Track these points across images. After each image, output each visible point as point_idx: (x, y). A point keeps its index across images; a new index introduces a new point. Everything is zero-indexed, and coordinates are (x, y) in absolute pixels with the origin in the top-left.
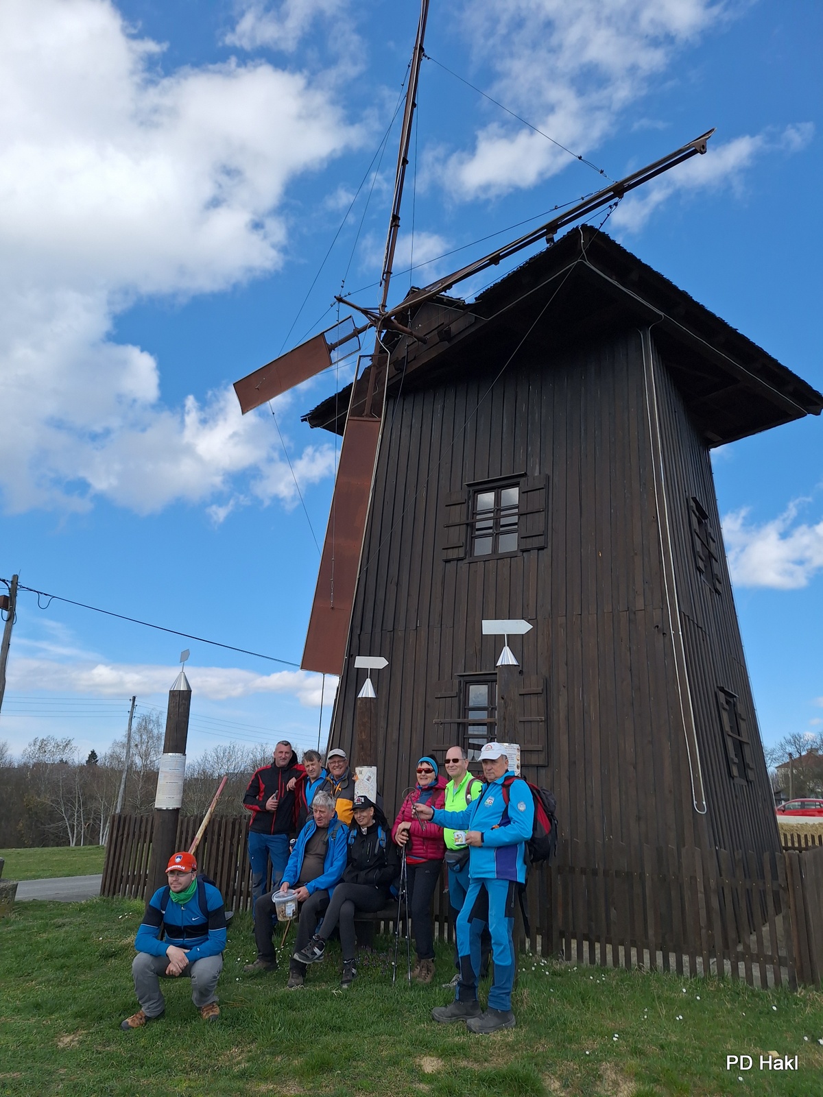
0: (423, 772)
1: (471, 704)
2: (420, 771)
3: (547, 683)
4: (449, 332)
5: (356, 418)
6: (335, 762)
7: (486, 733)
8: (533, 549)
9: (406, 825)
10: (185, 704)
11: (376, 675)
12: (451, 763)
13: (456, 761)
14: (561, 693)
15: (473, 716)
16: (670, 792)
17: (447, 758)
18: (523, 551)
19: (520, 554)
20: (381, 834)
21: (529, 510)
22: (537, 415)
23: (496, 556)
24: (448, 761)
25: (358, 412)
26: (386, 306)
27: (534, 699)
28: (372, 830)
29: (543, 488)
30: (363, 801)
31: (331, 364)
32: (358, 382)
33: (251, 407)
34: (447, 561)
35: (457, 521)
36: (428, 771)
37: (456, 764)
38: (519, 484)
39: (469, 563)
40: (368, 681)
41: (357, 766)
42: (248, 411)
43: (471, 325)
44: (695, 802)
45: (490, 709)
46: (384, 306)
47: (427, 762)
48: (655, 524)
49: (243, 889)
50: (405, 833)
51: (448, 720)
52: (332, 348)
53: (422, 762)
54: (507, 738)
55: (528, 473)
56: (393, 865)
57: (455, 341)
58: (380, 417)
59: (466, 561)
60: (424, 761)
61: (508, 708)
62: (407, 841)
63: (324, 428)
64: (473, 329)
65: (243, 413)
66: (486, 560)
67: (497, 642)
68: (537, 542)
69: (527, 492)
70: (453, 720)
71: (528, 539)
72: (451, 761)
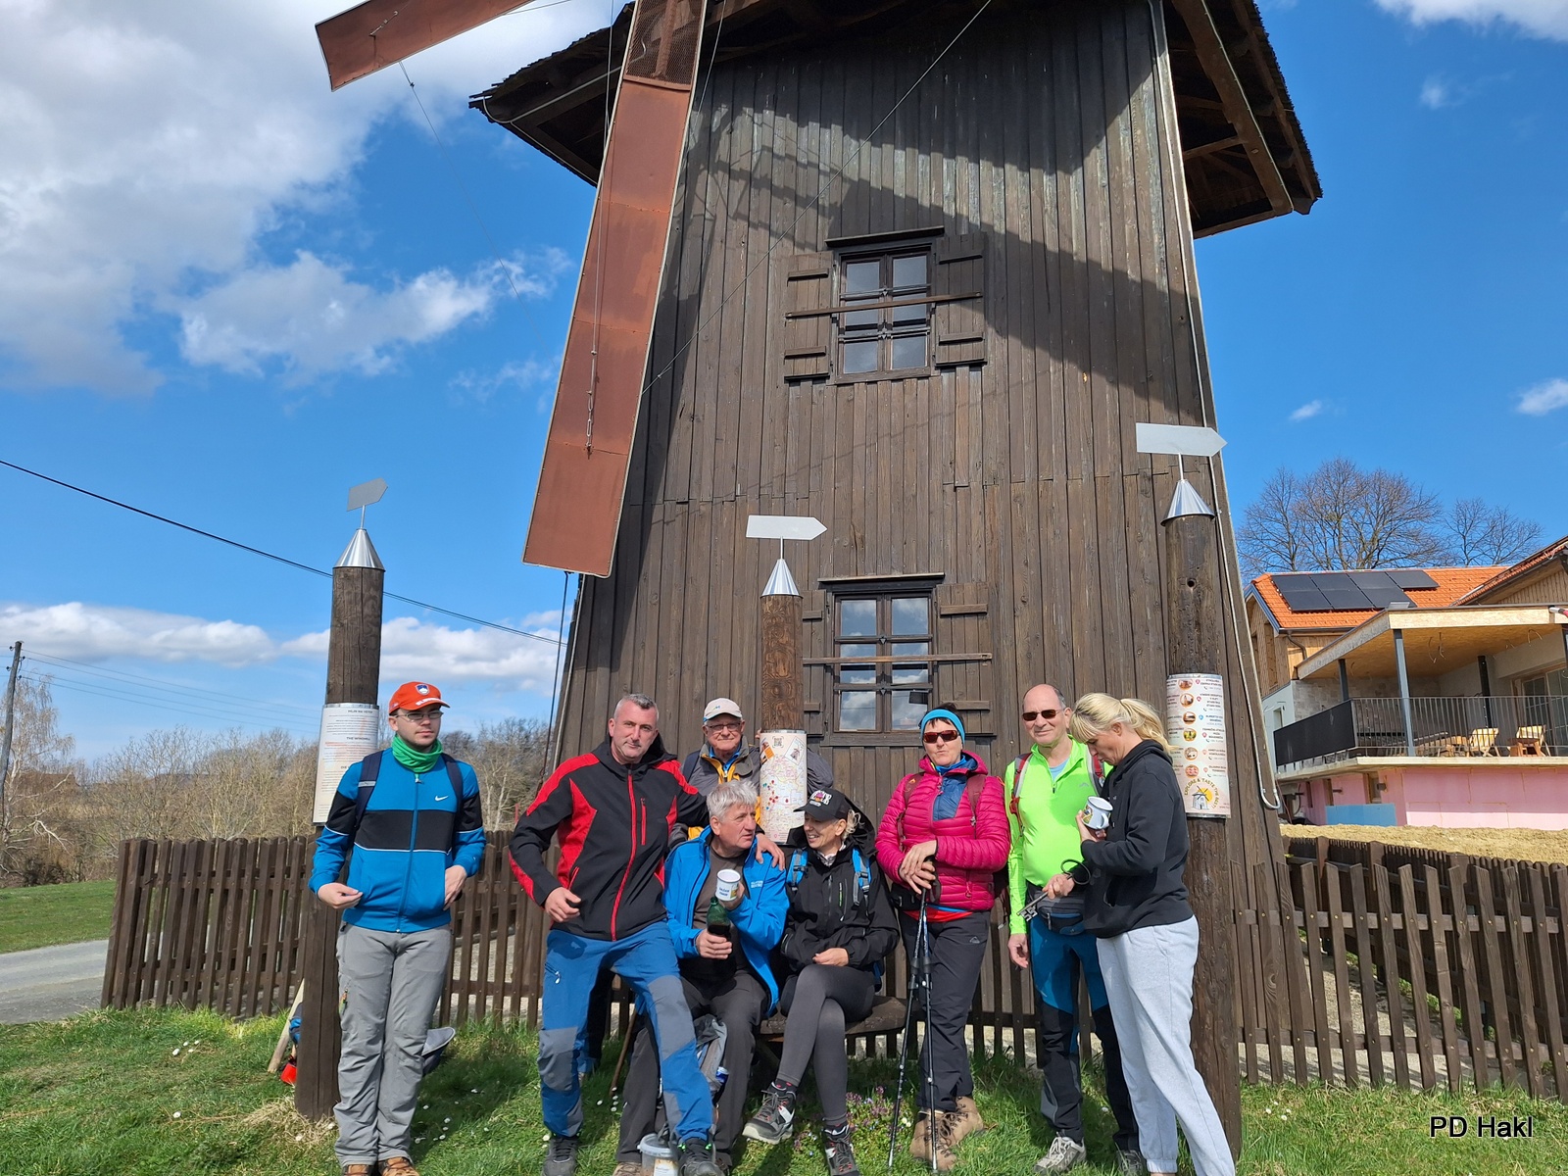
0: (940, 738)
1: (846, 633)
2: (931, 738)
3: (993, 597)
5: (638, 79)
6: (721, 726)
7: (873, 682)
8: (962, 364)
9: (929, 847)
10: (374, 598)
11: (798, 551)
12: (1040, 720)
13: (1048, 714)
15: (849, 653)
17: (1029, 710)
18: (944, 367)
19: (935, 372)
20: (860, 865)
21: (953, 295)
22: (961, 128)
23: (885, 374)
24: (1032, 716)
25: (642, 69)
27: (970, 622)
29: (979, 257)
33: (353, 75)
34: (793, 381)
35: (812, 307)
36: (949, 736)
37: (1052, 721)
38: (929, 249)
39: (839, 385)
40: (781, 563)
41: (769, 730)
42: (342, 82)
44: (1263, 790)
45: (883, 641)
47: (944, 719)
48: (1184, 330)
50: (929, 865)
53: (933, 721)
55: (946, 231)
58: (690, 81)
59: (830, 381)
60: (937, 718)
62: (931, 882)
66: (870, 380)
68: (968, 352)
69: (948, 262)
70: (814, 660)
71: (952, 347)
72: (1040, 716)
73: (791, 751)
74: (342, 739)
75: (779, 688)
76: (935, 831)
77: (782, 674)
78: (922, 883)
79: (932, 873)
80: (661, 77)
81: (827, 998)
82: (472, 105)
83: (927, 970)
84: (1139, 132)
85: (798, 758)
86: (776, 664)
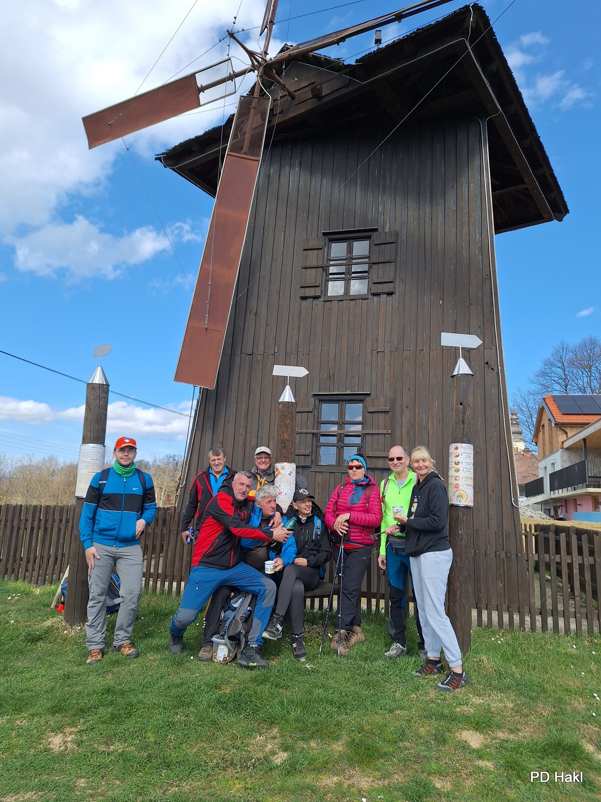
0: (354, 468)
1: (323, 419)
2: (351, 468)
3: (393, 403)
4: (320, 91)
5: (235, 154)
7: (336, 442)
8: (383, 293)
9: (346, 516)
12: (396, 461)
13: (399, 459)
14: (404, 412)
16: (493, 491)
17: (391, 456)
18: (374, 295)
19: (370, 297)
20: (318, 522)
21: (380, 260)
22: (388, 180)
23: (347, 297)
24: (392, 459)
25: (236, 148)
27: (381, 416)
29: (394, 243)
31: (199, 105)
32: (224, 125)
33: (100, 142)
34: (304, 298)
35: (314, 264)
36: (358, 467)
37: (400, 461)
38: (370, 237)
39: (325, 301)
40: (288, 388)
42: (95, 146)
43: (344, 87)
44: (513, 499)
45: (341, 423)
46: (266, 53)
47: (357, 460)
48: (488, 281)
50: (346, 524)
52: (203, 89)
53: (352, 460)
55: (379, 229)
57: (325, 100)
59: (321, 299)
60: (354, 459)
62: (347, 531)
63: (174, 170)
64: (346, 91)
65: (91, 147)
66: (340, 299)
68: (387, 288)
69: (379, 244)
71: (379, 285)
72: (395, 459)
73: (289, 472)
74: (89, 459)
75: (285, 443)
76: (349, 509)
77: (286, 437)
78: (343, 531)
79: (347, 527)
80: (245, 153)
81: (296, 579)
82: (156, 159)
83: (342, 569)
84: (472, 185)
85: (292, 475)
86: (283, 433)
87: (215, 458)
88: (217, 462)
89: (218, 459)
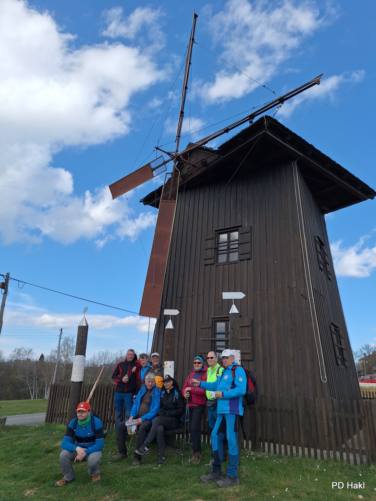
0: (197, 363)
1: (218, 331)
2: (195, 363)
3: (252, 322)
4: (206, 162)
5: (164, 201)
6: (154, 359)
7: (224, 345)
8: (245, 259)
10: (85, 332)
11: (174, 318)
12: (210, 359)
13: (212, 358)
14: (259, 326)
15: (219, 337)
16: (310, 372)
17: (208, 357)
18: (241, 260)
19: (240, 262)
20: (176, 393)
21: (243, 242)
22: (246, 199)
23: (228, 263)
24: (208, 358)
25: (165, 198)
26: (178, 151)
27: (246, 328)
28: (172, 391)
29: (249, 232)
30: (168, 377)
31: (153, 177)
32: (165, 185)
33: (117, 196)
34: (206, 265)
35: (211, 247)
36: (199, 363)
37: (212, 360)
38: (238, 230)
39: (216, 266)
40: (170, 321)
41: (165, 361)
42: (115, 198)
43: (216, 160)
44: (321, 377)
45: (226, 334)
46: (177, 151)
47: (199, 359)
48: (300, 248)
49: (111, 420)
50: (188, 393)
51: (207, 339)
52: (153, 170)
53: (196, 359)
54: (234, 347)
55: (242, 225)
56: (182, 408)
57: (209, 167)
58: (175, 200)
59: (214, 265)
60: (197, 359)
61: (235, 333)
62: (189, 396)
63: (150, 205)
64: (217, 161)
65: (113, 199)
66: (224, 264)
67: (229, 302)
68: (247, 256)
69: (242, 234)
70: (209, 339)
71: (243, 255)
72: (210, 358)
73: (169, 366)
74: (77, 363)
75: (167, 351)
77: (168, 347)
78: (187, 396)
79: (189, 394)
80: (169, 200)
81: (160, 424)
82: (140, 202)
84: (289, 197)
86: (167, 345)
87: (142, 360)
88: (143, 362)
89: (144, 360)
